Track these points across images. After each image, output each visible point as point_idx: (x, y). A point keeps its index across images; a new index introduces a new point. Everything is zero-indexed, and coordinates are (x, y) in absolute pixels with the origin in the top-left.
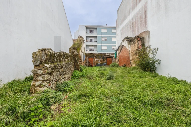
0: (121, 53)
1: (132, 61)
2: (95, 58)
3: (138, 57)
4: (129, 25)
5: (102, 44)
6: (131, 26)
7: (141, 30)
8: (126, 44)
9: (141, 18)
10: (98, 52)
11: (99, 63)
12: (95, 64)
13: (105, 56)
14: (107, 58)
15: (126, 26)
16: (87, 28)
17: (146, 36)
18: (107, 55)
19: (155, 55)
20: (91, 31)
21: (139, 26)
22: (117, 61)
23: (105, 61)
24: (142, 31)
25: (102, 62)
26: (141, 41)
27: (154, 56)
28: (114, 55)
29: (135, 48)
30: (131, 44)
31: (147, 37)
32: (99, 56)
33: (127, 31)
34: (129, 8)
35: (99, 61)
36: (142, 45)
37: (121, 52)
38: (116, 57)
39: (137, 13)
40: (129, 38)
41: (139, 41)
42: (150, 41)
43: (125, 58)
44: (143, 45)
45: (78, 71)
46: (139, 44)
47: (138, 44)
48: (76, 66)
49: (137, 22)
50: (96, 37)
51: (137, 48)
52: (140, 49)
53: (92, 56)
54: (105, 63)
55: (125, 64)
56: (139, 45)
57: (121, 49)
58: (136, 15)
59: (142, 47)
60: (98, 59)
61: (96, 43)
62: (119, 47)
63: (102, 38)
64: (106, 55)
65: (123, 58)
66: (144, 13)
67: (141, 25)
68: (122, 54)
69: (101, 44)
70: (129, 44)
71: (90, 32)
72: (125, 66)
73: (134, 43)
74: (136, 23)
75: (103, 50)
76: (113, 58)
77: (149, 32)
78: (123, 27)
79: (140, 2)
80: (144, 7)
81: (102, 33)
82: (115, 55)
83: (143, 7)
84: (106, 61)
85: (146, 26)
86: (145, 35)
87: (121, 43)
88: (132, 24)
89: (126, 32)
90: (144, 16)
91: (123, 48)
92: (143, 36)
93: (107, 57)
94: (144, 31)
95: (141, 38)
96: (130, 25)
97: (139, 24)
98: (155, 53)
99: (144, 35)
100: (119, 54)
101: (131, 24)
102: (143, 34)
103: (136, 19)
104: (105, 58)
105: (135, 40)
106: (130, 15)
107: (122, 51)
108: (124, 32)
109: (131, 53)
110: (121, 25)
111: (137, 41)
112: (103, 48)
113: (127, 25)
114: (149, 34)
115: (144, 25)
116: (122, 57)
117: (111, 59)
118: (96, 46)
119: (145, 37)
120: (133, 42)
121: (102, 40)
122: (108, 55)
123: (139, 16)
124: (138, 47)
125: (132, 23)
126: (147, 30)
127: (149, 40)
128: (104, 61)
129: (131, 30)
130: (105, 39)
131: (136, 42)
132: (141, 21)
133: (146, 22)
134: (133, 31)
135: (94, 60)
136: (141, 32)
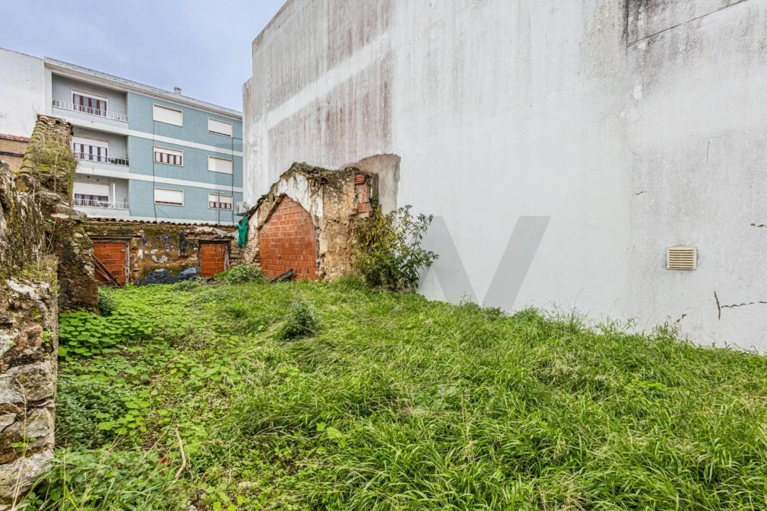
0: (273, 224)
1: (328, 258)
2: (138, 242)
3: (355, 242)
4: (312, 118)
5: (158, 179)
6: (323, 125)
7: (367, 148)
8: (299, 190)
9: (367, 106)
10: (131, 215)
11: (159, 268)
12: (136, 275)
13: (192, 237)
14: (204, 247)
15: (299, 119)
16: (58, 79)
17: (387, 173)
18: (204, 233)
19: (421, 237)
20: (86, 102)
21: (360, 133)
22: (248, 257)
23: (194, 258)
24: (371, 153)
25: (176, 264)
26: (369, 185)
27: (419, 239)
28: (236, 234)
29: (346, 209)
30: (324, 193)
31: (390, 176)
32: (158, 233)
33: (302, 140)
34: (312, 51)
35: (159, 257)
36: (371, 200)
37: (272, 221)
38: (247, 240)
39: (350, 80)
40: (316, 170)
41: (361, 186)
42: (399, 192)
43: (292, 245)
44: (374, 202)
45: (89, 316)
46: (360, 196)
47: (357, 196)
48: (76, 285)
49: (350, 114)
50: (124, 138)
51: (351, 212)
52: (363, 216)
53: (120, 232)
54: (194, 265)
55: (291, 270)
56: (360, 200)
57: (273, 210)
58: (347, 90)
59: (371, 210)
60: (152, 248)
61: (119, 167)
62: (260, 202)
63: (155, 150)
64: (199, 229)
65: (283, 246)
66: (378, 89)
67: (366, 128)
68: (278, 229)
69: (150, 178)
70: (314, 193)
71: (78, 106)
72: (290, 278)
73: (339, 190)
74: (347, 117)
75: (166, 208)
76: (229, 247)
77: (397, 159)
78: (283, 122)
79: (363, 44)
80: (382, 67)
81: (157, 127)
82: (240, 231)
83: (378, 66)
84: (196, 258)
85: (385, 135)
86: (381, 169)
87: (275, 185)
88: (328, 120)
89: (297, 144)
90: (378, 101)
91: (281, 207)
92: (375, 171)
93: (201, 242)
94: (380, 153)
95: (367, 177)
96: (319, 122)
97: (359, 125)
98: (421, 232)
99: (379, 167)
100: (260, 228)
101: (324, 116)
102: (373, 162)
103: (347, 102)
104: (192, 245)
105: (344, 179)
106: (321, 80)
107: (279, 217)
108: (289, 142)
109: (323, 227)
110: (271, 109)
111: (352, 184)
112: (160, 195)
113: (302, 117)
114: (397, 167)
115: (380, 134)
116: (276, 241)
117: (220, 249)
118: (124, 182)
119: (381, 176)
120: (336, 187)
121: (158, 158)
122: (207, 229)
123: (360, 93)
124: (356, 207)
125: (329, 114)
126: (390, 153)
127: (396, 188)
128: (186, 257)
129: (323, 140)
130: (172, 159)
131: (348, 187)
132: (366, 114)
133: (385, 124)
134: (331, 145)
135: (129, 255)
136: (368, 156)
